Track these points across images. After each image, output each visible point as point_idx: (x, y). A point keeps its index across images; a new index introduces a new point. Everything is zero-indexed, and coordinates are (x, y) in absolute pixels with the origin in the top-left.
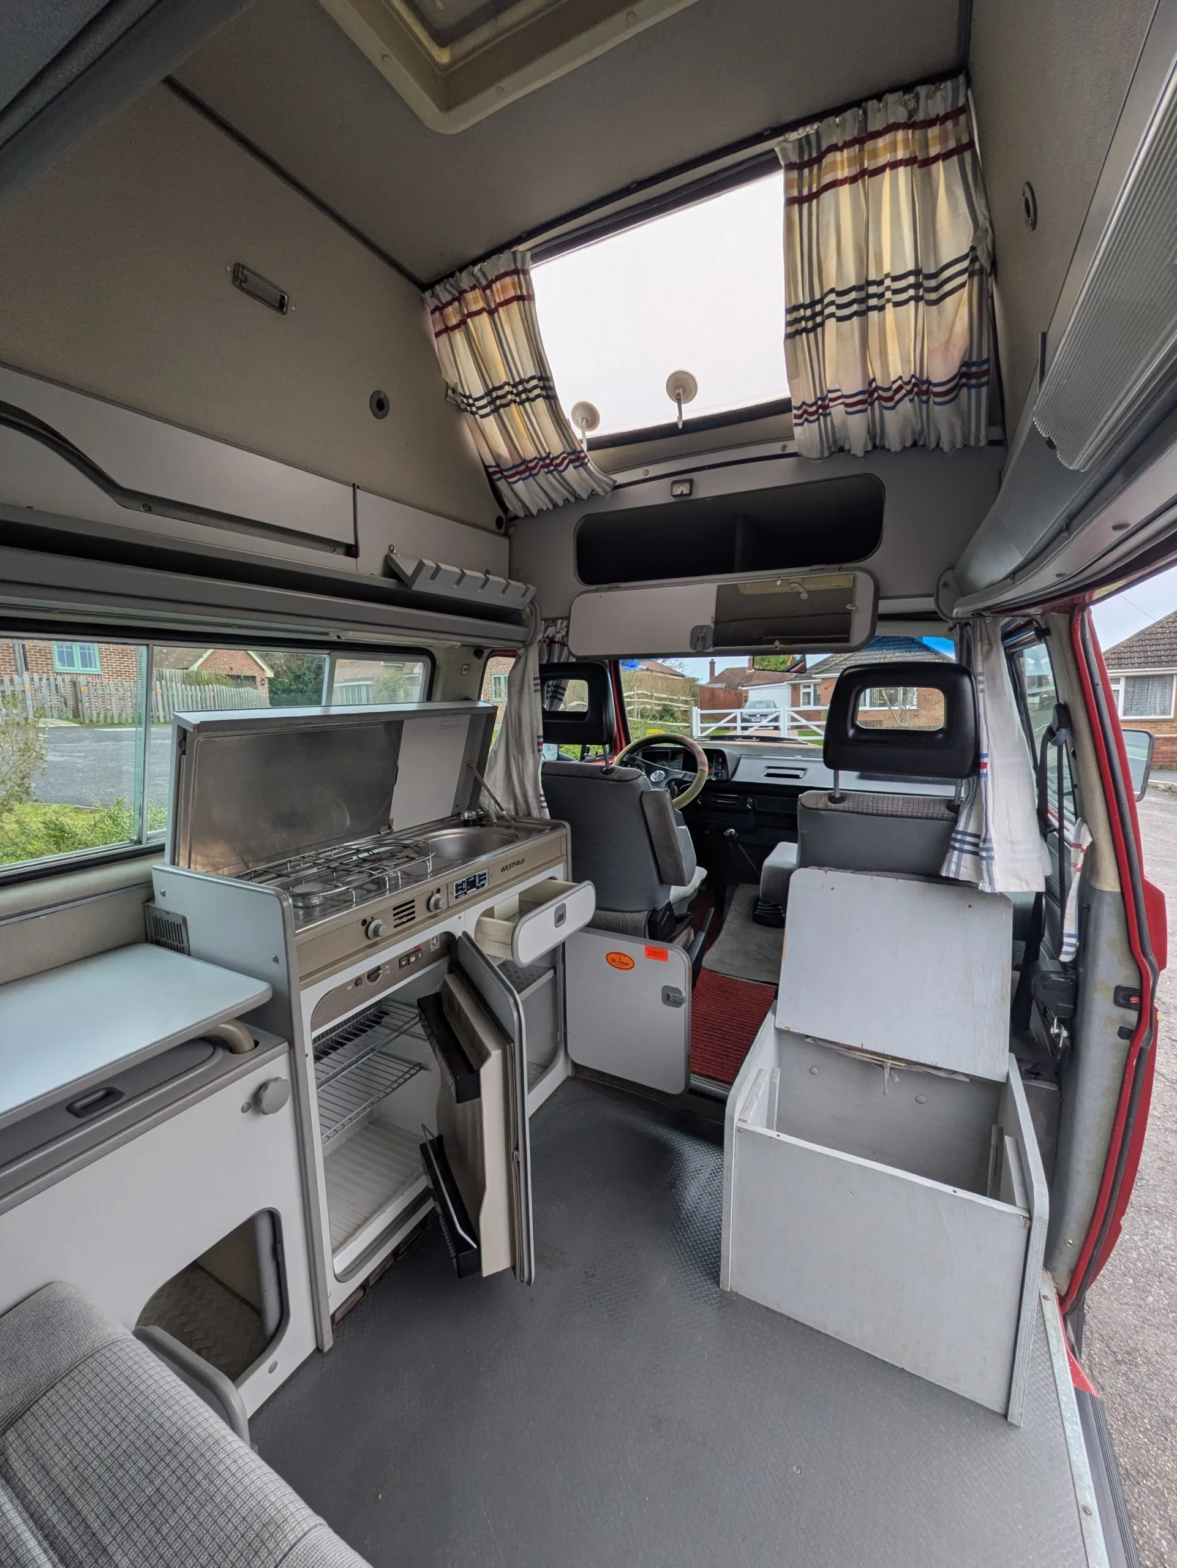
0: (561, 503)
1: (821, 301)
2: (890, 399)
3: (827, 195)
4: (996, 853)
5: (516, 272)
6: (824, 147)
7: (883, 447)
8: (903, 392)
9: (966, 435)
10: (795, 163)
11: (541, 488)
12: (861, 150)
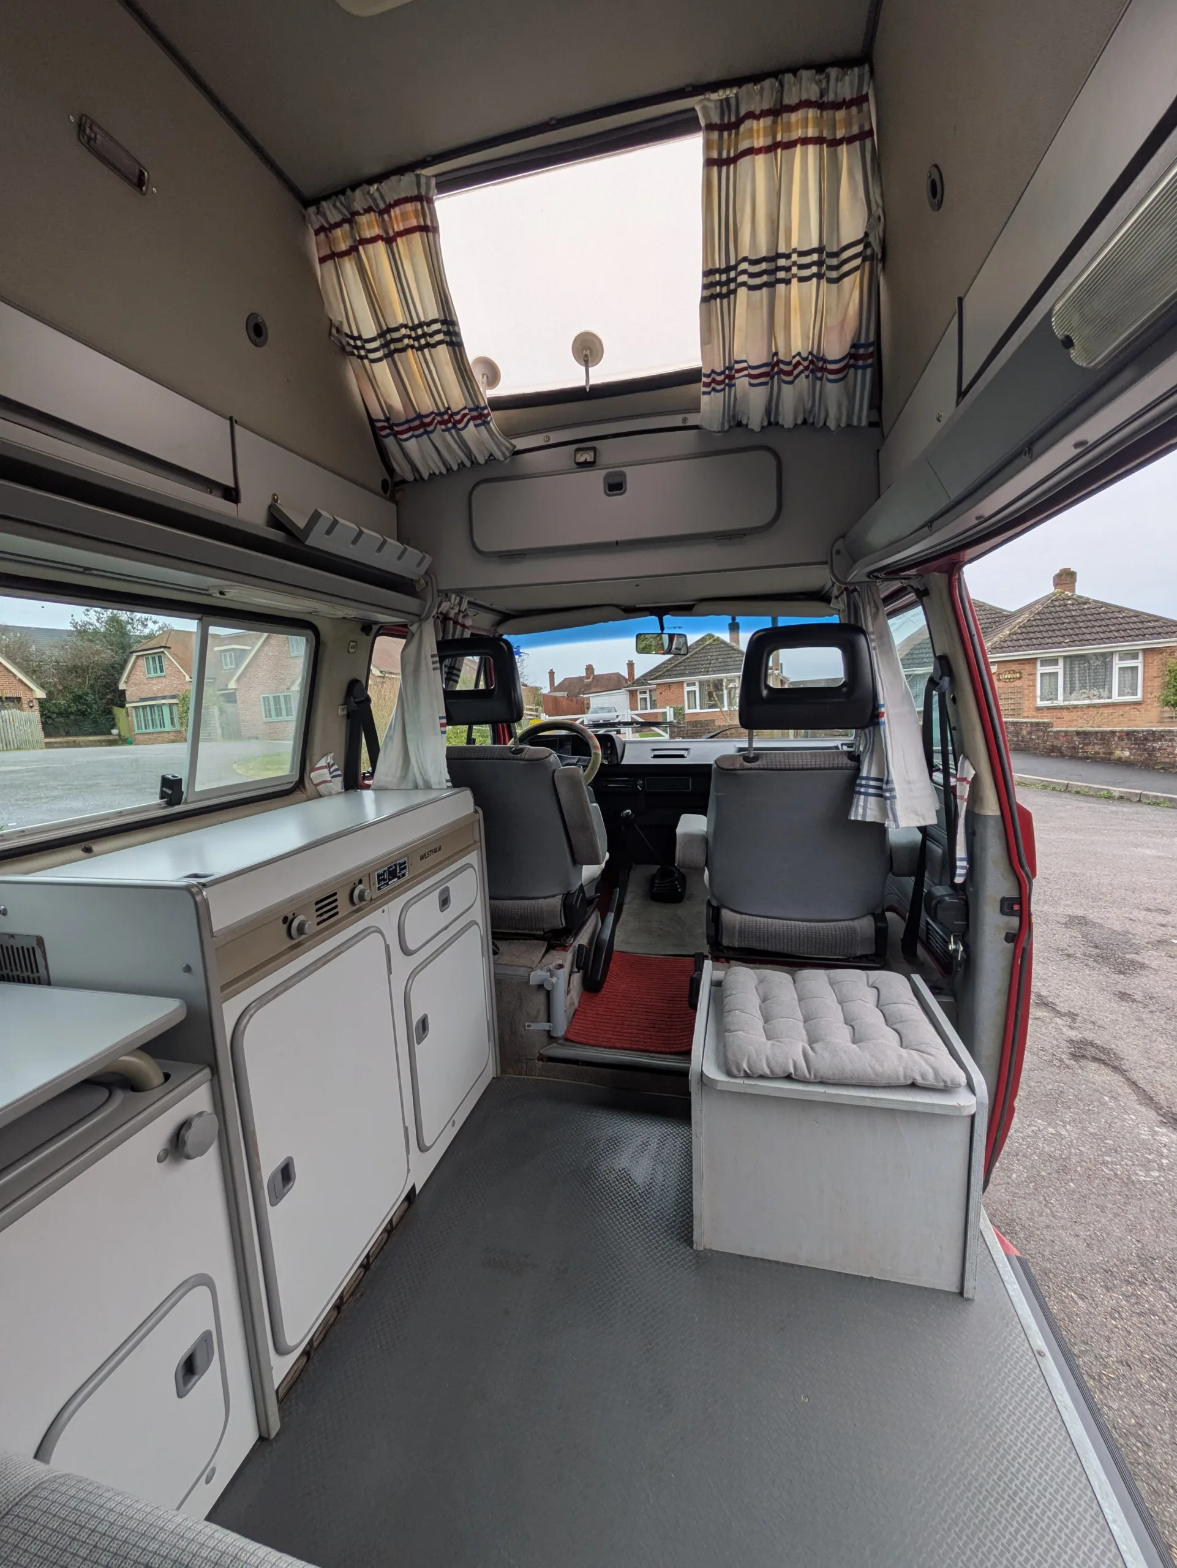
0: (455, 467)
1: (735, 267)
2: (789, 373)
3: (744, 162)
4: (898, 793)
5: (419, 198)
6: (742, 113)
7: (777, 423)
8: (801, 368)
9: (850, 417)
10: (716, 124)
11: (436, 448)
12: (775, 122)
